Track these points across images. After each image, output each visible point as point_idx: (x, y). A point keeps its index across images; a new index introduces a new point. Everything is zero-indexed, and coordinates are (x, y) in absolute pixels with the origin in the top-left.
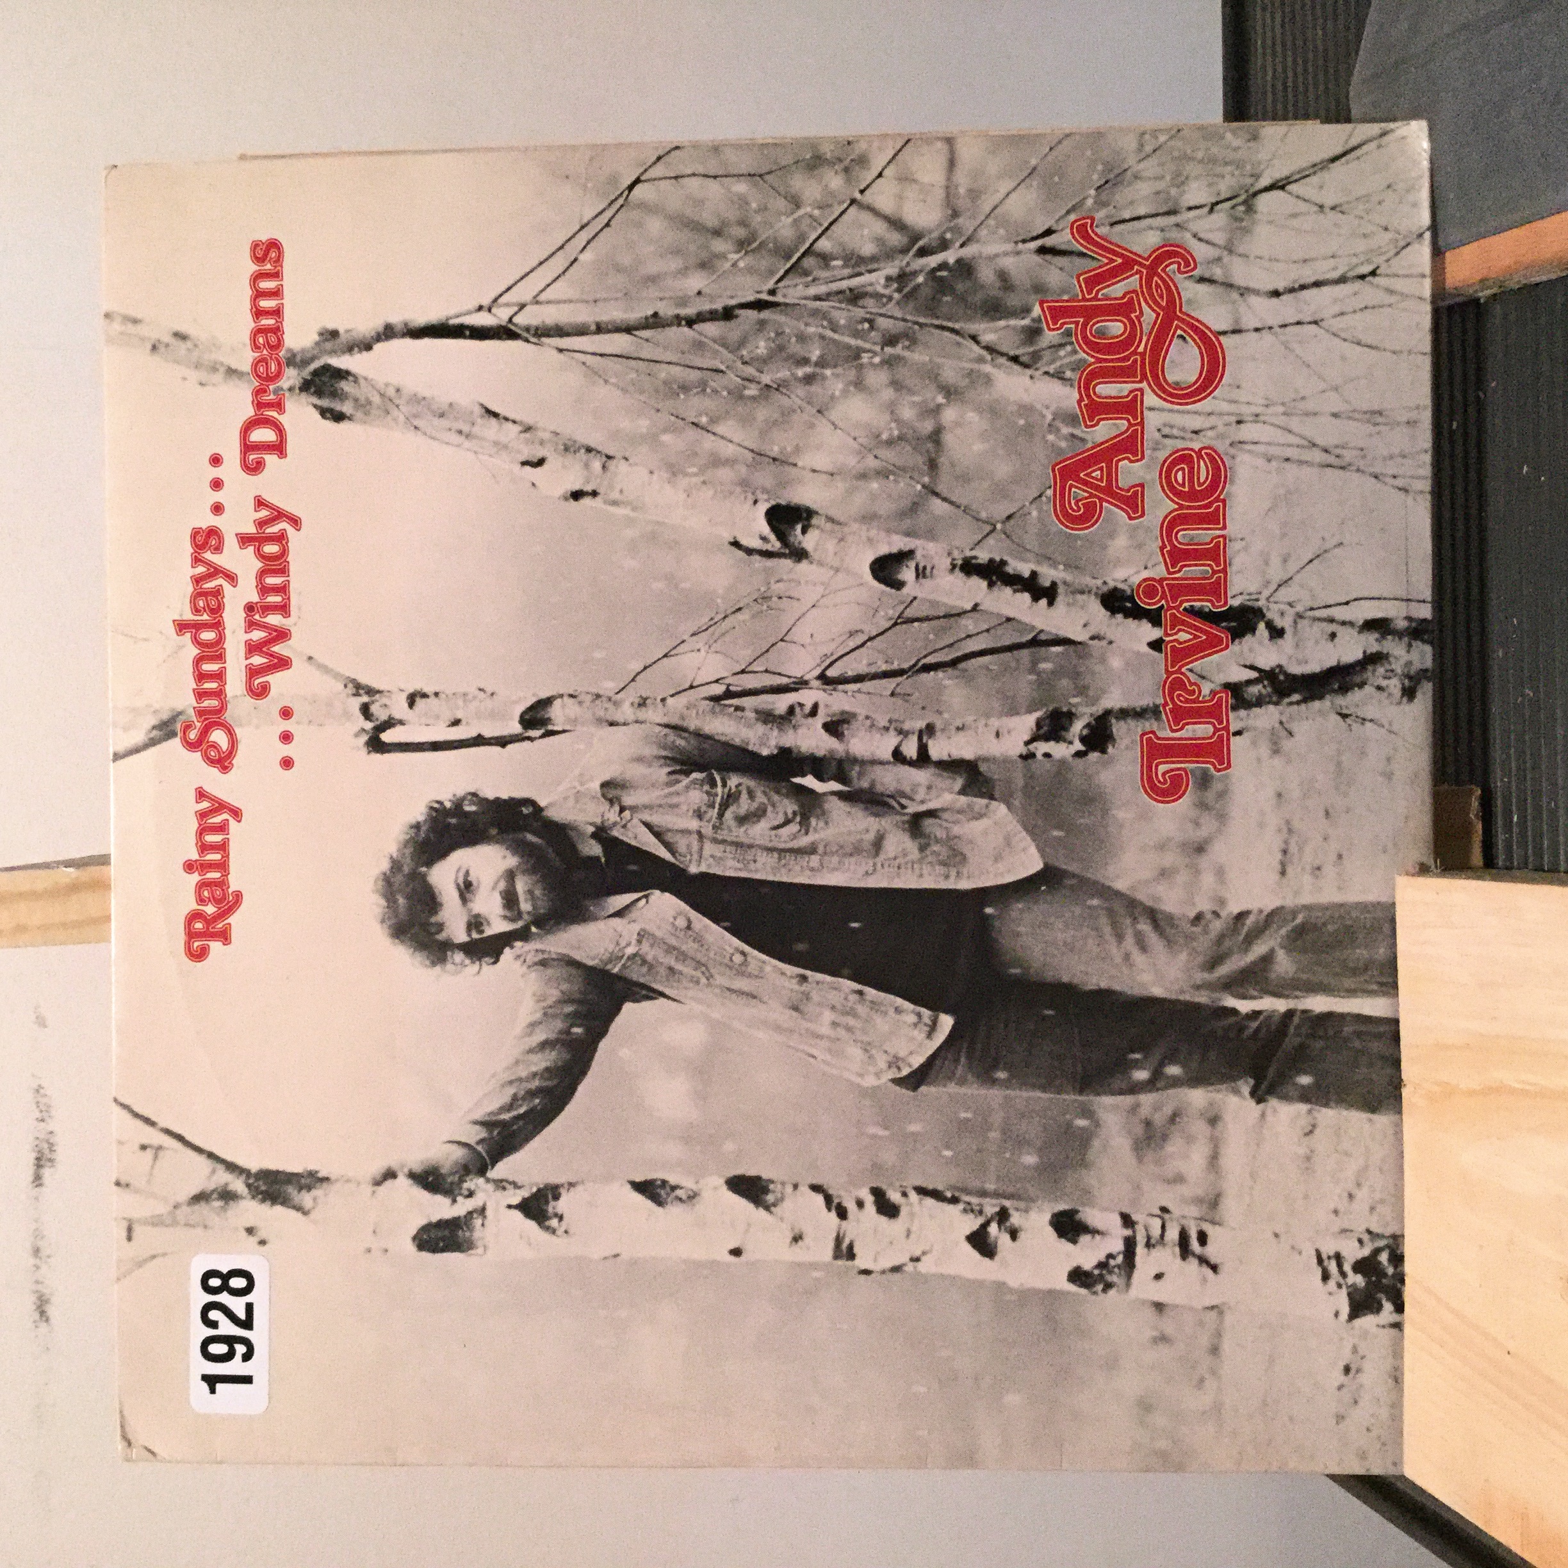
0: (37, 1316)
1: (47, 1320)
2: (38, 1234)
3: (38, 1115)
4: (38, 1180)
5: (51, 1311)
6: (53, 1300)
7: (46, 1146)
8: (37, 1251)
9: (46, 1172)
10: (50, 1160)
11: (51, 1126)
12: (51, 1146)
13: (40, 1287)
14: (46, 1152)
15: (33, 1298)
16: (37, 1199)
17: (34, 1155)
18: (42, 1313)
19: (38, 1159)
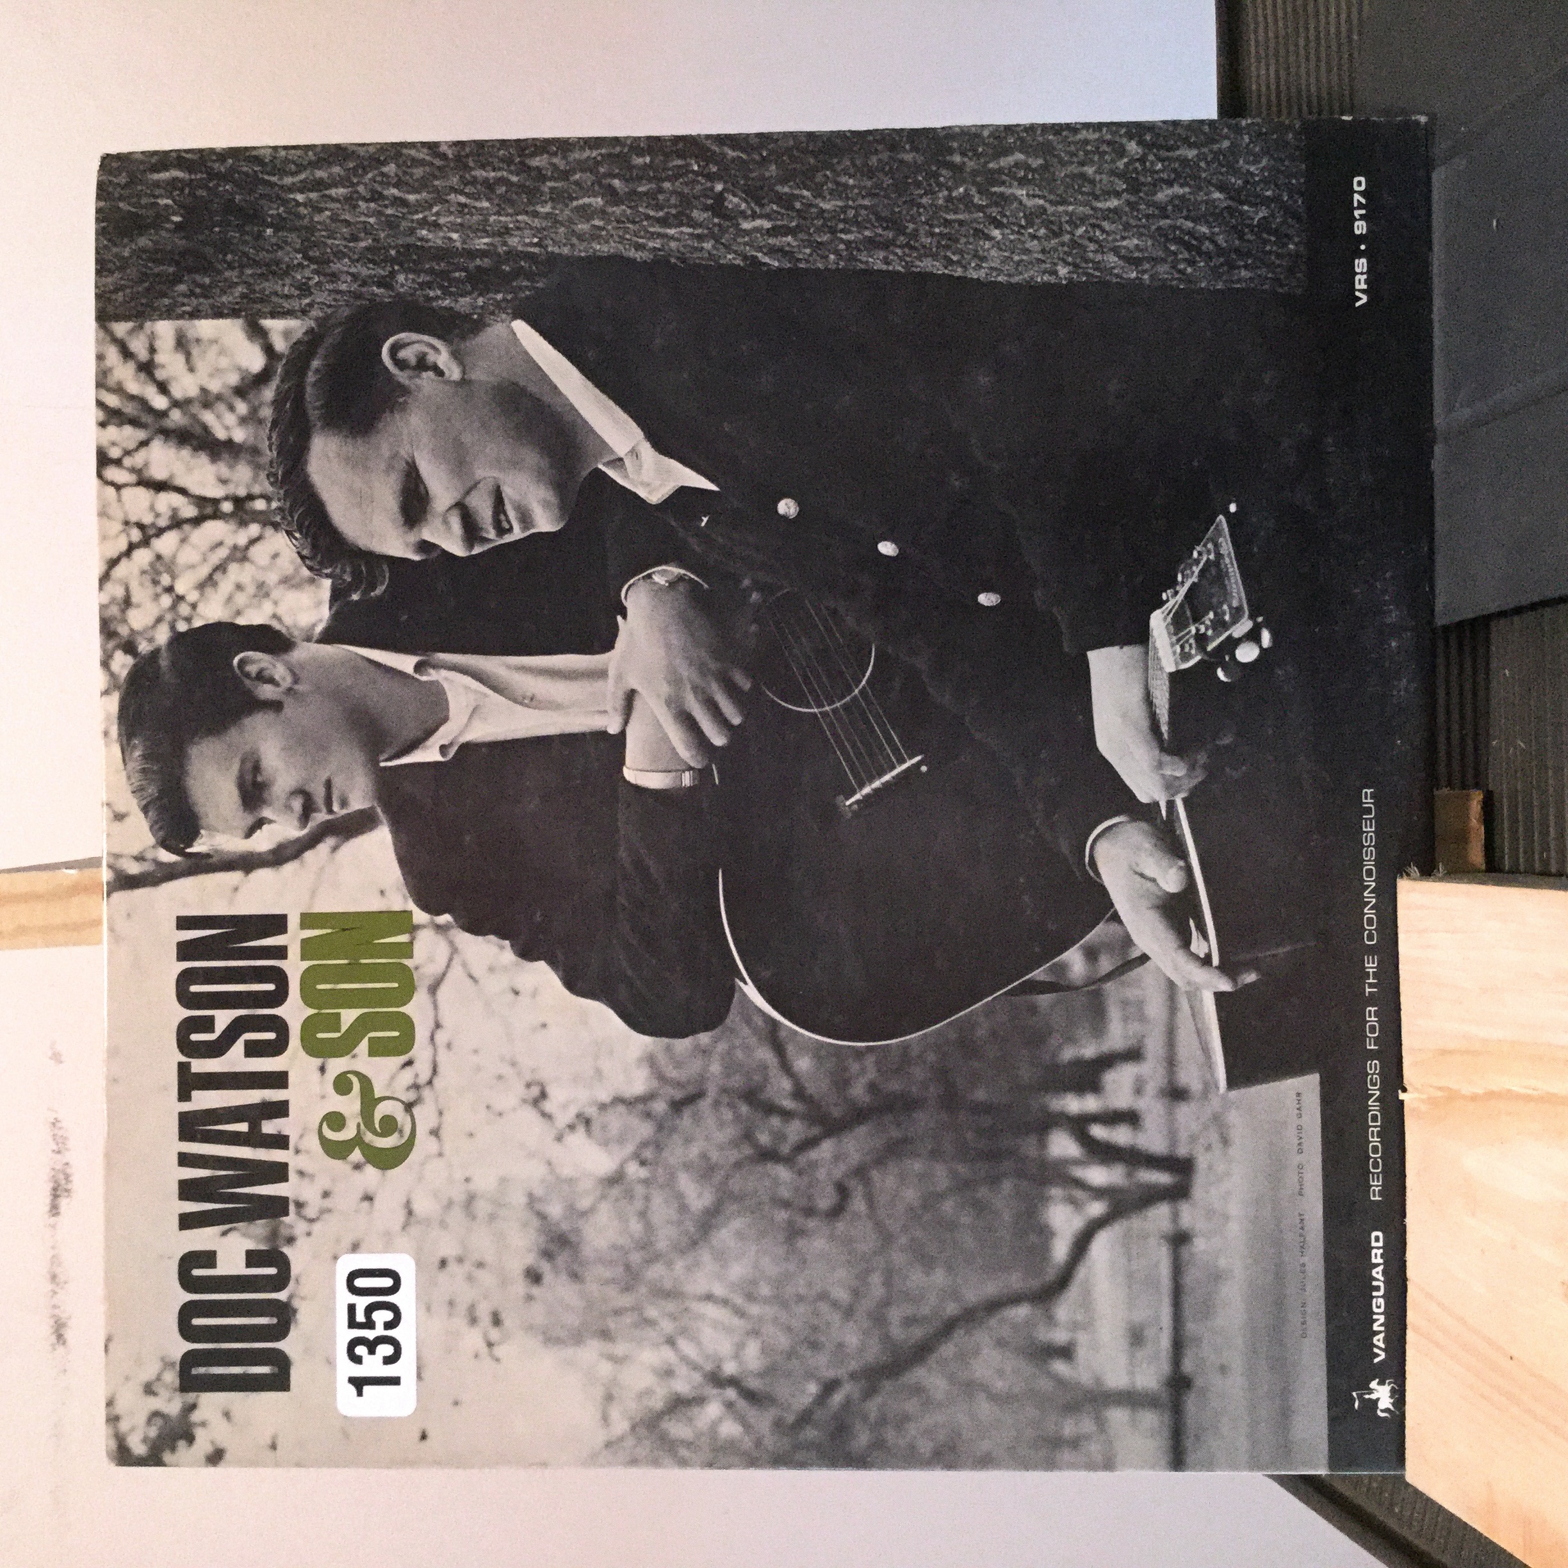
0: (53, 1339)
1: (64, 1343)
2: (55, 1260)
3: (55, 1147)
4: (54, 1210)
5: (69, 1334)
6: (69, 1324)
7: (62, 1177)
8: (54, 1277)
9: (63, 1203)
10: (67, 1191)
11: (68, 1157)
12: (67, 1177)
13: (57, 1311)
14: (63, 1182)
15: (52, 1322)
16: (53, 1226)
17: (51, 1185)
18: (60, 1338)
19: (55, 1189)
